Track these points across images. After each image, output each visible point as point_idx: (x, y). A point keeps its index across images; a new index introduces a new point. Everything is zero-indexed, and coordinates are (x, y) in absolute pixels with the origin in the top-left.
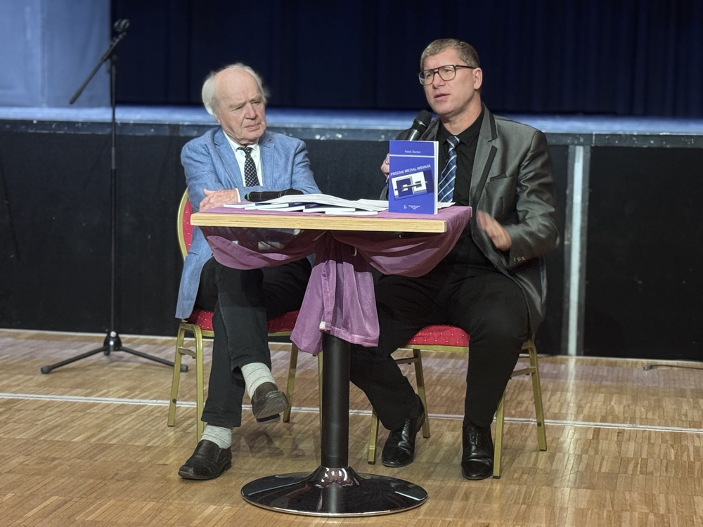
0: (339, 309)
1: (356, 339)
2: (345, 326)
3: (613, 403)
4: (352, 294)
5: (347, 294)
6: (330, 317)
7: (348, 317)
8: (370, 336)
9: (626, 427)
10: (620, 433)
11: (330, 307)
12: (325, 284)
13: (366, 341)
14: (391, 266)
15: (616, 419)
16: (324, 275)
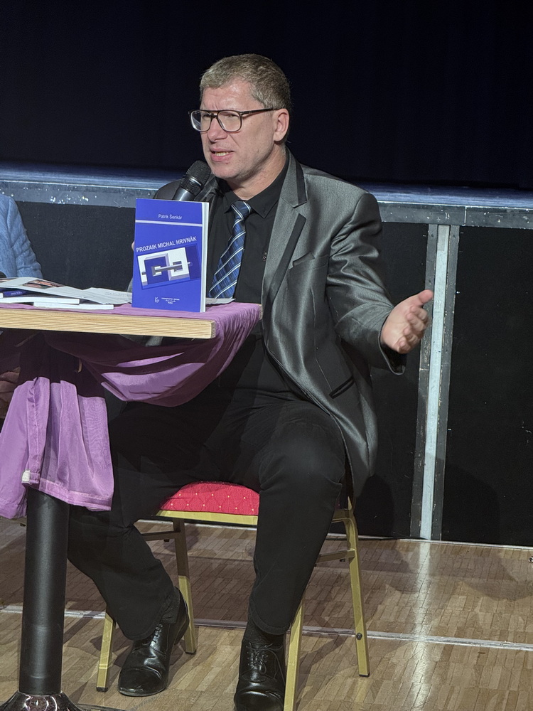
0: (52, 452)
1: (76, 498)
2: (61, 478)
3: (477, 610)
4: (73, 429)
5: (64, 429)
6: (37, 464)
7: (64, 464)
8: (99, 495)
9: (493, 645)
10: (483, 652)
11: (38, 448)
12: (31, 413)
13: (92, 502)
14: (133, 390)
15: (478, 633)
16: (30, 400)
